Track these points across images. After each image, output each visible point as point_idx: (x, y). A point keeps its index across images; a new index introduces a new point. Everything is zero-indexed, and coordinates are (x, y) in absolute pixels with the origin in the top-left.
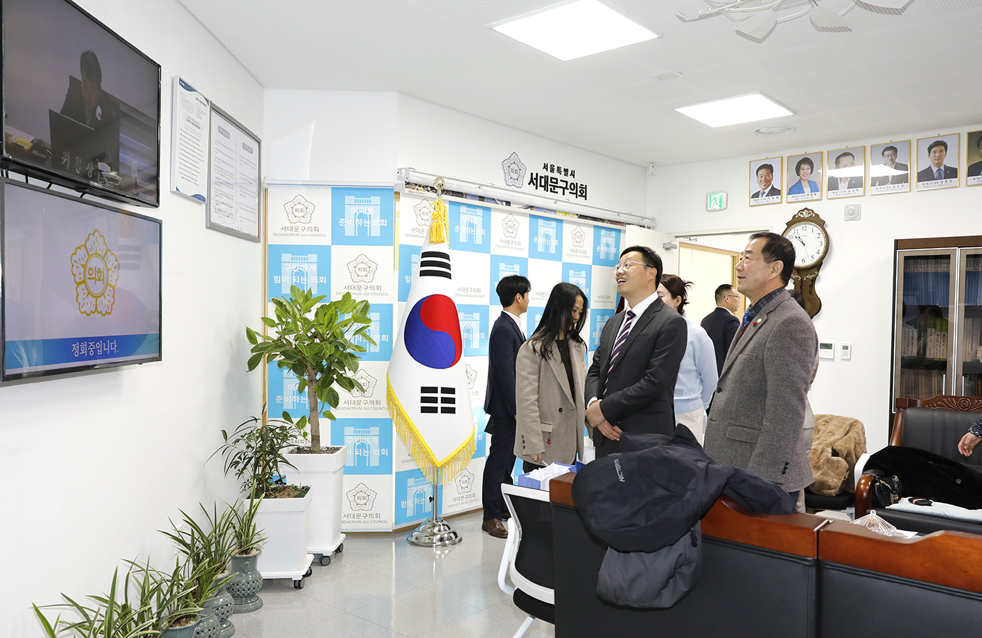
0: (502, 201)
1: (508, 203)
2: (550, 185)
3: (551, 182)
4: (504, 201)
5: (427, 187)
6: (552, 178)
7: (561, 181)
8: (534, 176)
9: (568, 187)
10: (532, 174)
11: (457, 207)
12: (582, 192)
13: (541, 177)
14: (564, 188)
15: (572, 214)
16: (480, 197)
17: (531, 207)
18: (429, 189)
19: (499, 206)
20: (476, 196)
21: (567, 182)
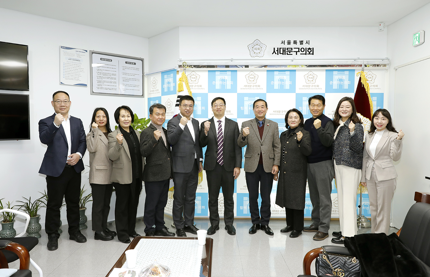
0: (242, 66)
1: (247, 66)
2: (287, 52)
3: (287, 50)
4: (243, 66)
5: (191, 66)
6: (287, 48)
7: (294, 48)
8: (276, 49)
9: (300, 50)
10: (274, 48)
11: (213, 73)
12: (310, 51)
13: (280, 48)
14: (296, 52)
15: (301, 65)
16: (226, 66)
17: (265, 66)
18: (193, 67)
19: (241, 68)
20: (224, 66)
21: (299, 48)
